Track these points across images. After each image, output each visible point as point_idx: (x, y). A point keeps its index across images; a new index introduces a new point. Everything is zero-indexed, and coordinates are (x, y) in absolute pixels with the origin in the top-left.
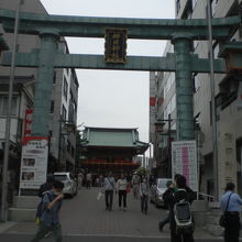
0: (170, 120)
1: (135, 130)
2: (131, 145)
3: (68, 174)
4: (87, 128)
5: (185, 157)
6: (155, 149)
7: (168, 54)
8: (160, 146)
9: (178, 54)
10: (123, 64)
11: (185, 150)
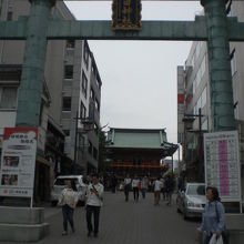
0: (200, 116)
1: (163, 131)
2: (158, 146)
3: (80, 177)
4: (111, 129)
5: (223, 154)
6: (184, 151)
7: (197, 17)
8: (190, 147)
9: (211, 17)
10: (137, 31)
11: (223, 144)
